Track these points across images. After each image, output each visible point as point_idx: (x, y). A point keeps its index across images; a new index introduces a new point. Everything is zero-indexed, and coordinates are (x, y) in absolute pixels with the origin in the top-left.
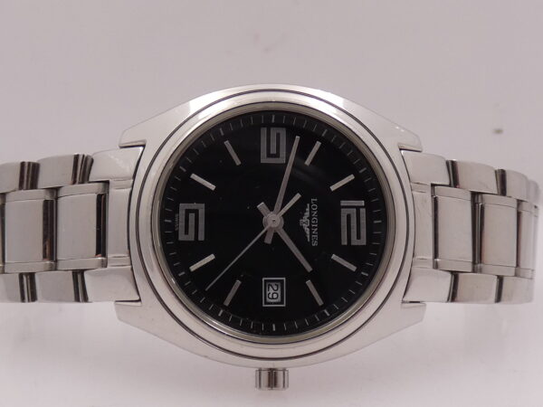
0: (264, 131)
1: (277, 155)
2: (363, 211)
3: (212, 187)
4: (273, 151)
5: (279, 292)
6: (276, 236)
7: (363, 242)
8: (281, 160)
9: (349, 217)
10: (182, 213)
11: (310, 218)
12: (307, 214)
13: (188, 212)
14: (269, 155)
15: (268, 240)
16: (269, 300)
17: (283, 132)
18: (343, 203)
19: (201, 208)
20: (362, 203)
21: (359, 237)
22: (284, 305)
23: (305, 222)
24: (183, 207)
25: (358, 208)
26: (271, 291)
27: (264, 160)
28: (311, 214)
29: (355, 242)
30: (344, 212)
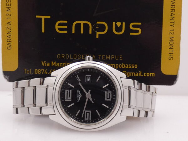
0: (90, 119)
1: (87, 113)
2: (66, 98)
3: (103, 105)
4: (88, 114)
5: (87, 79)
6: (88, 92)
7: (66, 91)
8: (86, 111)
9: (69, 97)
10: (111, 98)
11: (79, 97)
12: (80, 98)
13: (109, 98)
14: (89, 113)
15: (90, 91)
16: (90, 77)
17: (85, 119)
18: (71, 100)
19: (106, 99)
20: (66, 100)
21: (67, 92)
22: (86, 76)
23: (80, 96)
24: (110, 100)
25: (67, 99)
26: (89, 79)
27: (90, 111)
28: (79, 98)
29: (68, 91)
30: (71, 98)
